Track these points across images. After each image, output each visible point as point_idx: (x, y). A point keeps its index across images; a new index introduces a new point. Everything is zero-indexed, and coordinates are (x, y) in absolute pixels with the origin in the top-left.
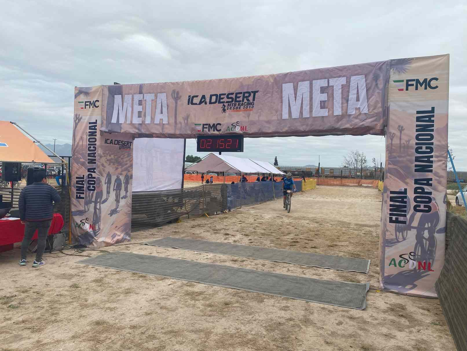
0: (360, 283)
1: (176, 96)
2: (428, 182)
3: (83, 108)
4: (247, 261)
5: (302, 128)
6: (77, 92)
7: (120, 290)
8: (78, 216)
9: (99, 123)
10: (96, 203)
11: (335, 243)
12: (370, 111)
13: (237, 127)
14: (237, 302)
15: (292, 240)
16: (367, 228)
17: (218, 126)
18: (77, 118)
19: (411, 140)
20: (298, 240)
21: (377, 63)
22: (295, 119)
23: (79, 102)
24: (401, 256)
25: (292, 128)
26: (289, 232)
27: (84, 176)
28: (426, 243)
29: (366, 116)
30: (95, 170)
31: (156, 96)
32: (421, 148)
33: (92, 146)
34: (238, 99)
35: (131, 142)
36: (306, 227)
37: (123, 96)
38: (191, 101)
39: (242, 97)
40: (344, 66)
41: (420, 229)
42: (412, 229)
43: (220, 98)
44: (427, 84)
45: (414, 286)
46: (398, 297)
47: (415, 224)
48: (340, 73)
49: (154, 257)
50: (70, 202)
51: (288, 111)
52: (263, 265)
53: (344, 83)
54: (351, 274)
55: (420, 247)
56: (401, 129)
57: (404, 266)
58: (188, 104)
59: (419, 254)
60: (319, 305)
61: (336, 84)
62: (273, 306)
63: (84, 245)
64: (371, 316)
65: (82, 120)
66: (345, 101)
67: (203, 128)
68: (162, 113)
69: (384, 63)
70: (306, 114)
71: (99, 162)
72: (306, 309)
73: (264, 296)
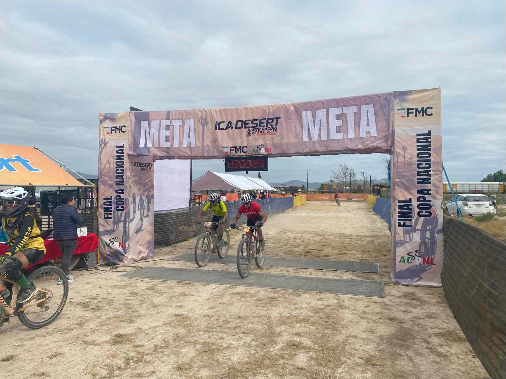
0: (374, 280)
1: (203, 122)
2: (428, 192)
3: (108, 133)
4: (272, 268)
5: (320, 150)
6: (103, 118)
7: (176, 294)
8: (106, 236)
9: (126, 146)
10: (125, 222)
11: (343, 252)
12: (378, 134)
13: (262, 149)
14: (279, 297)
15: (304, 251)
16: (368, 238)
17: (245, 148)
18: (103, 143)
19: (413, 158)
20: (309, 251)
21: (383, 94)
22: (314, 141)
23: (105, 128)
24: (408, 254)
25: (313, 149)
26: (299, 244)
27: (111, 197)
28: (428, 242)
29: (375, 138)
30: (123, 192)
31: (184, 123)
32: (421, 164)
33: (120, 169)
34: (262, 125)
35: (152, 164)
36: (312, 240)
37: (150, 121)
38: (218, 126)
39: (266, 123)
40: (355, 97)
41: (423, 231)
42: (416, 231)
43: (246, 124)
44: (424, 111)
45: (421, 279)
46: (407, 288)
47: (419, 226)
48: (352, 102)
49: (187, 269)
50: (98, 223)
51: (307, 135)
52: (288, 271)
53: (356, 111)
54: (366, 274)
55: (424, 246)
56: (405, 149)
57: (411, 262)
58: (216, 129)
59: (423, 251)
60: (347, 296)
61: (349, 112)
62: (311, 298)
63: (114, 263)
64: (390, 301)
65: (108, 145)
66: (357, 127)
67: (231, 150)
68: (189, 137)
69: (389, 94)
70: (324, 138)
71: (127, 183)
72: (338, 299)
73: (300, 292)
